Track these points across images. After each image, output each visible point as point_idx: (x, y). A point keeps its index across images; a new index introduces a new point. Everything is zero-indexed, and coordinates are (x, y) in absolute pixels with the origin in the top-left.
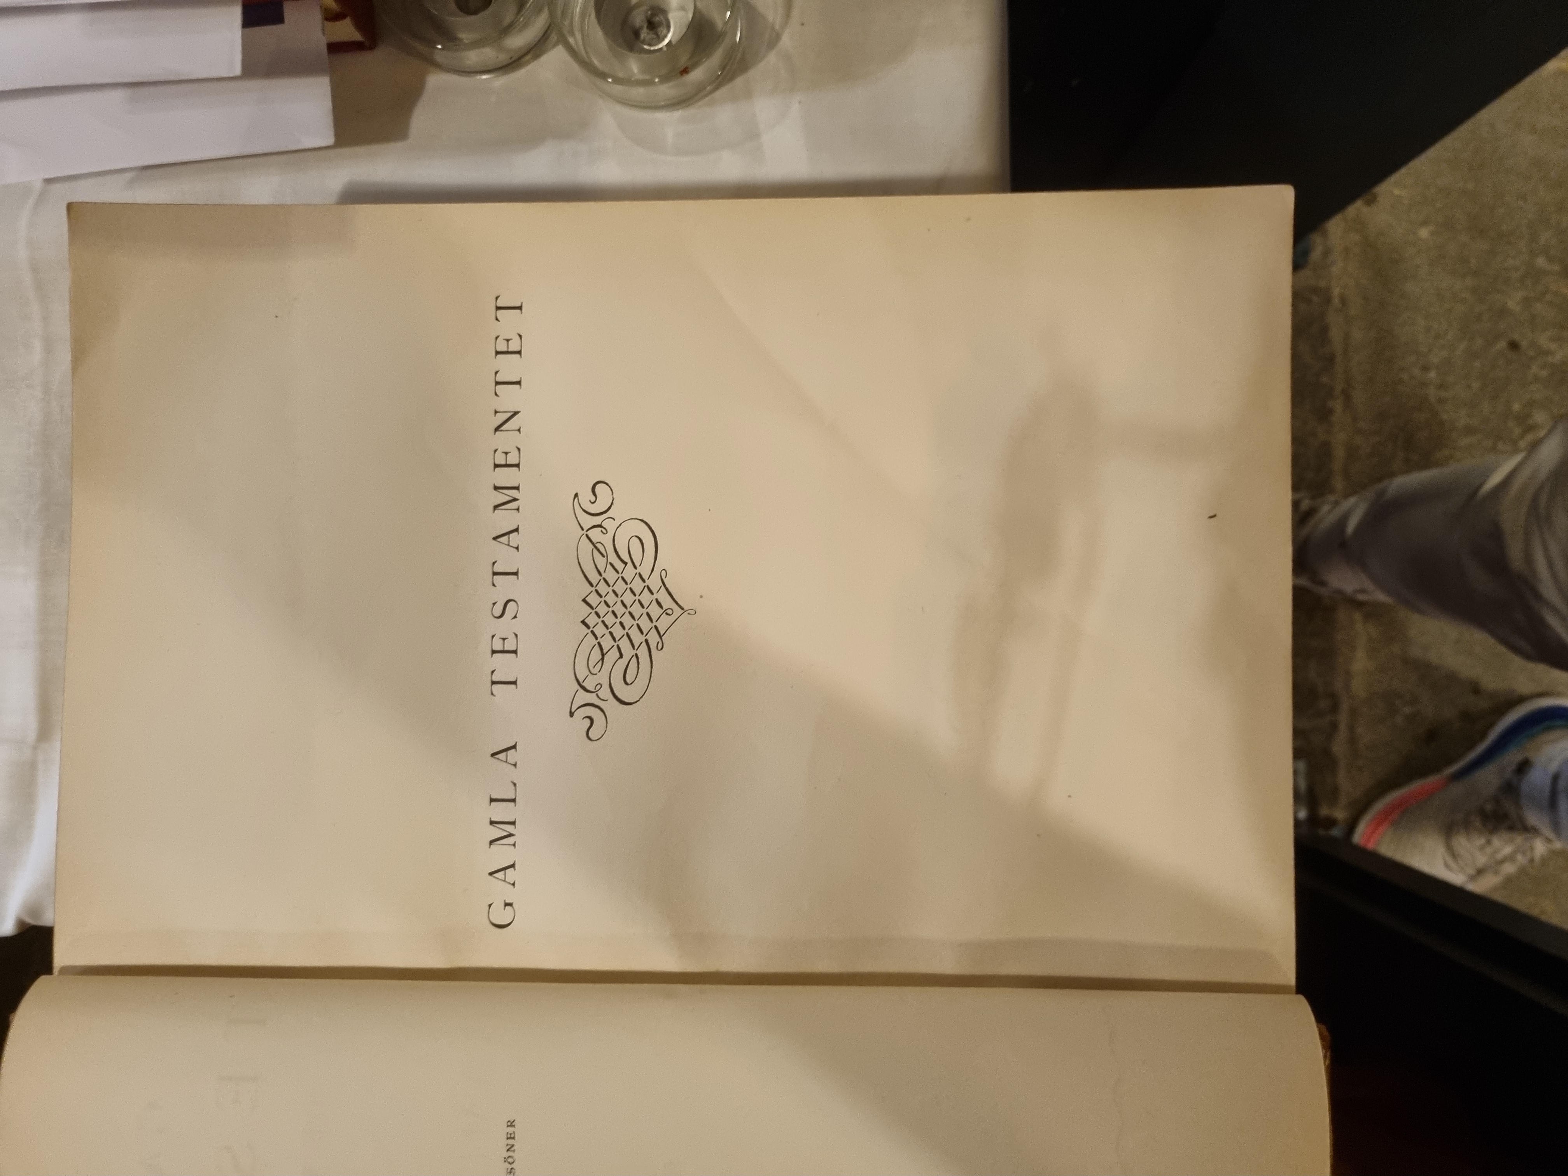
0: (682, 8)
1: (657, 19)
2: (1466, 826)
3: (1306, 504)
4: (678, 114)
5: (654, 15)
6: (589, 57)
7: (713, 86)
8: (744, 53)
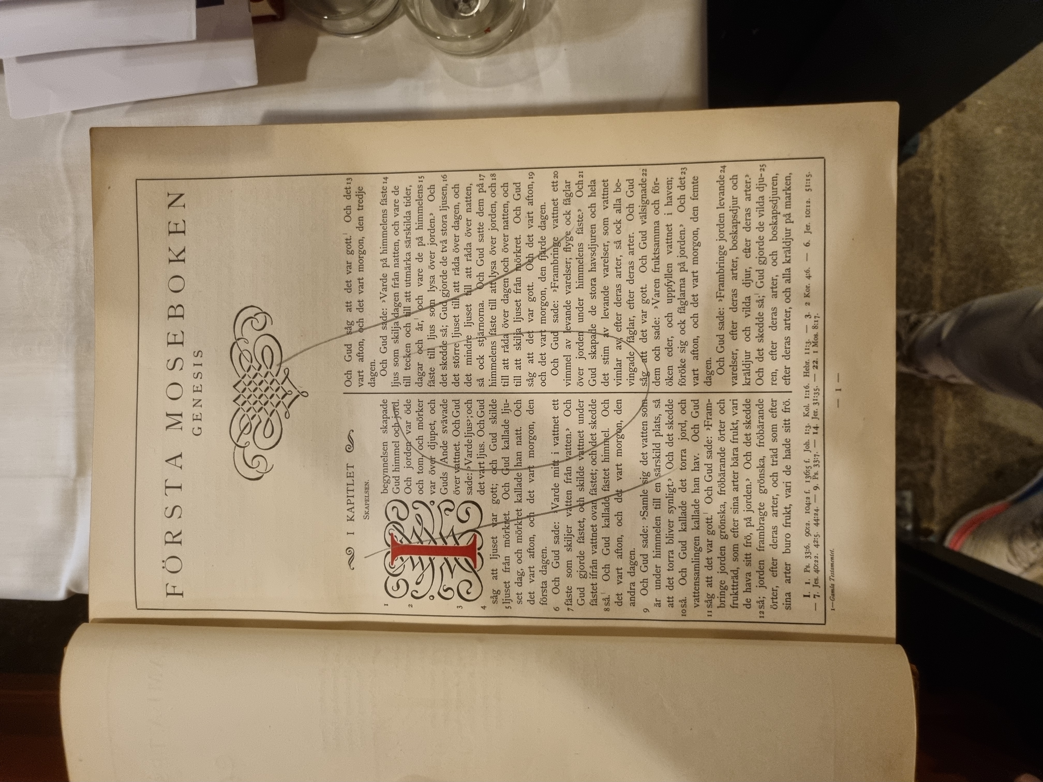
2: (1022, 534)
4: (484, 59)
6: (424, 22)
7: (508, 39)
8: (527, 17)
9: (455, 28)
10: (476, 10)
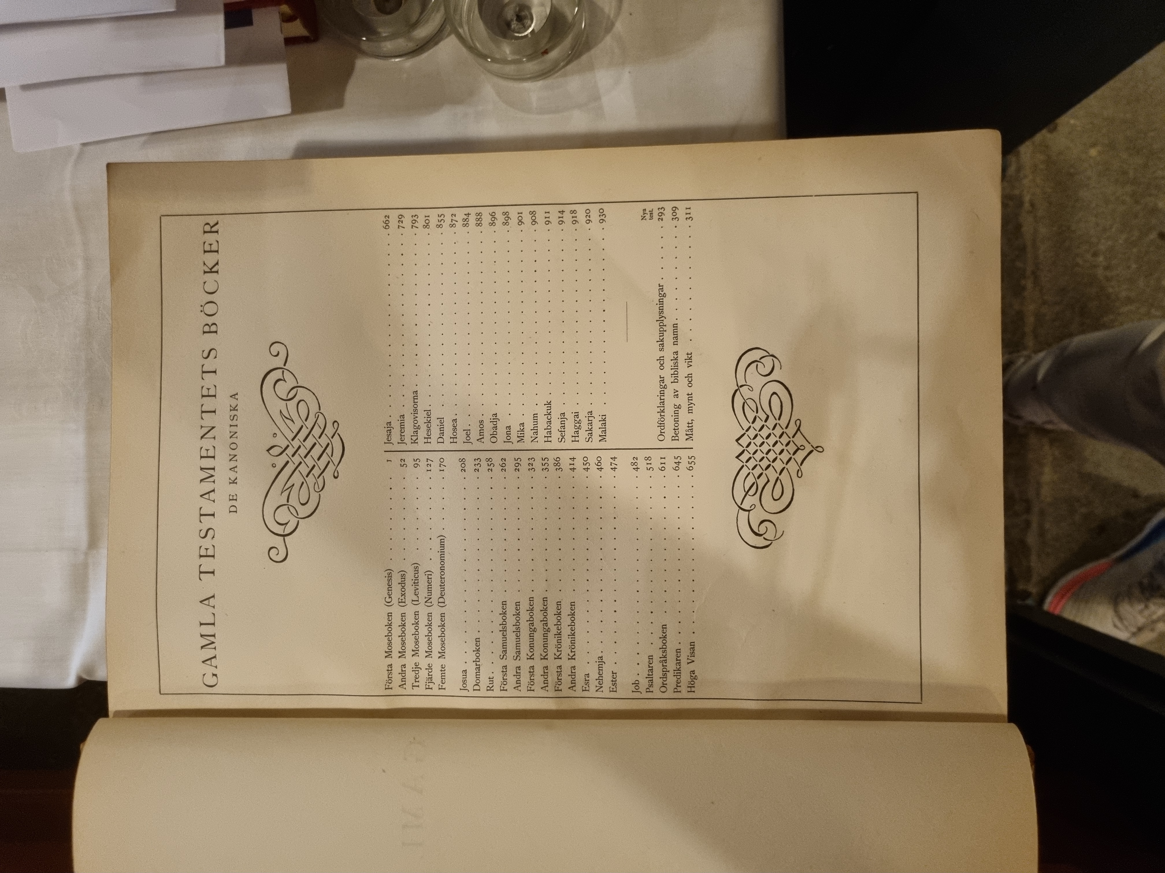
0: (542, 5)
1: (523, 14)
2: (1129, 596)
4: (540, 83)
5: (520, 11)
6: (473, 43)
7: (565, 62)
8: (587, 37)
9: (507, 49)
10: (531, 29)
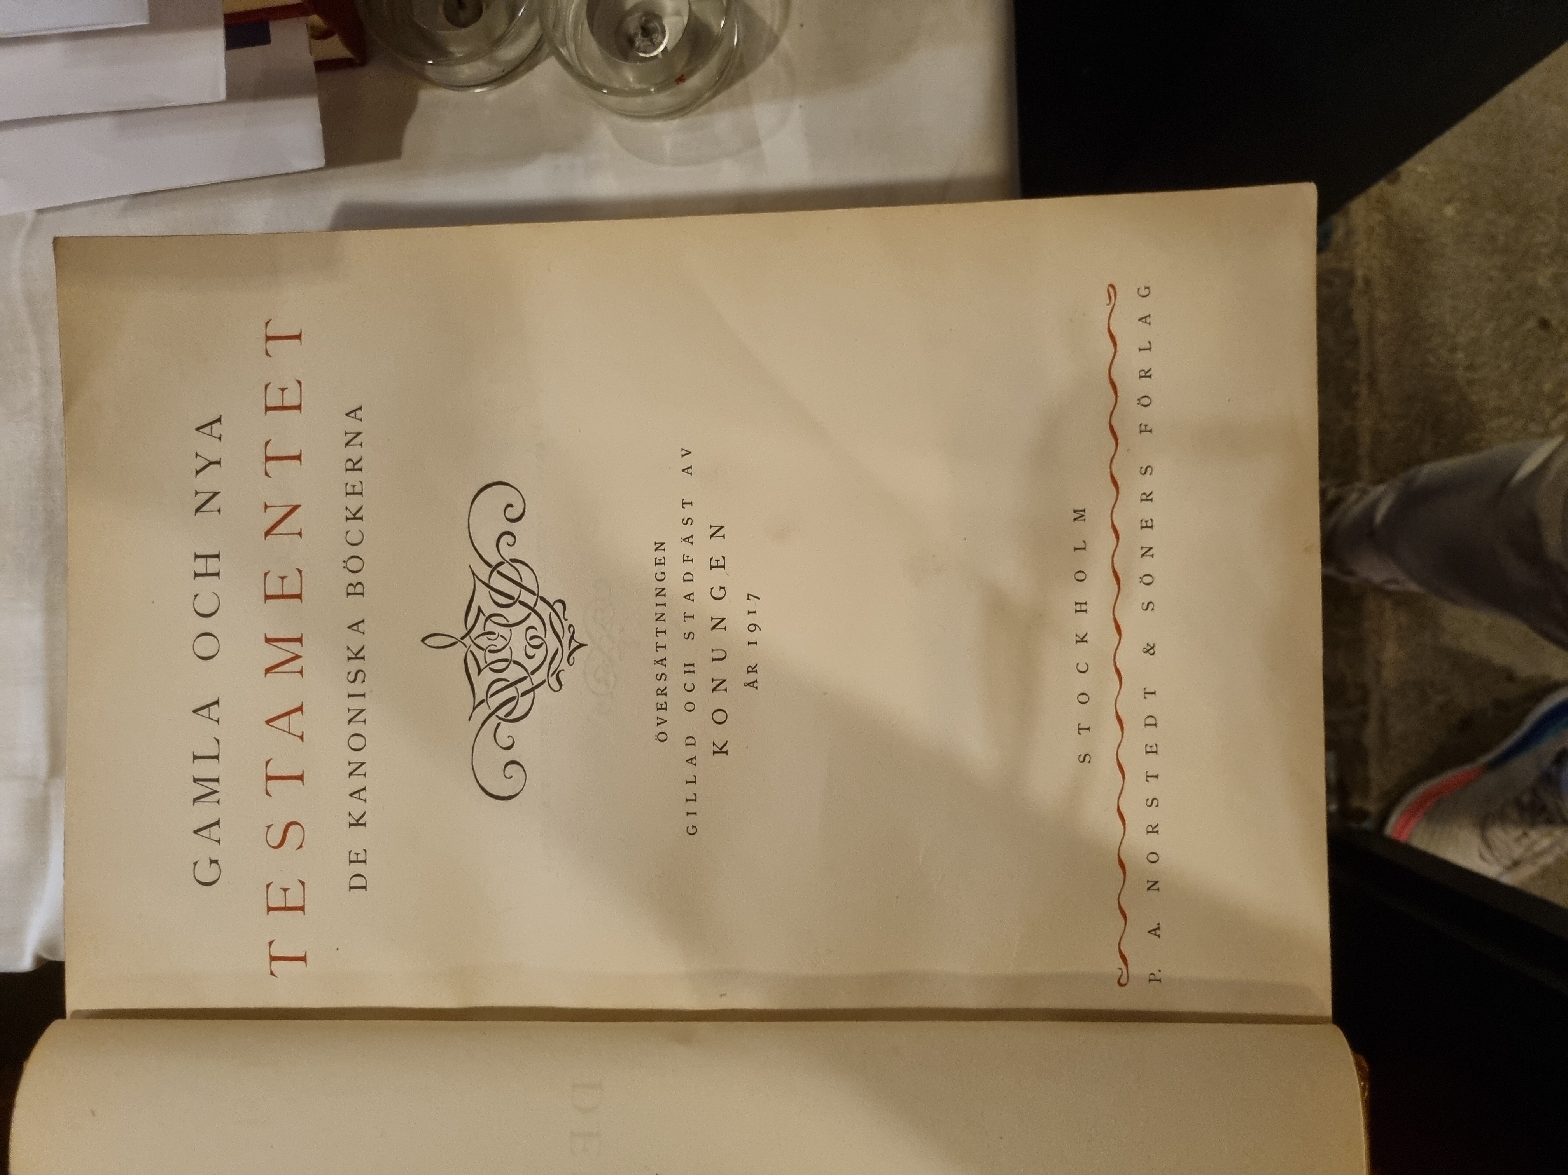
0: (678, 13)
1: (652, 25)
2: (1502, 818)
3: (1331, 494)
4: (676, 123)
5: (647, 21)
6: (582, 66)
8: (741, 58)
9: (629, 75)
10: (662, 48)
